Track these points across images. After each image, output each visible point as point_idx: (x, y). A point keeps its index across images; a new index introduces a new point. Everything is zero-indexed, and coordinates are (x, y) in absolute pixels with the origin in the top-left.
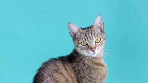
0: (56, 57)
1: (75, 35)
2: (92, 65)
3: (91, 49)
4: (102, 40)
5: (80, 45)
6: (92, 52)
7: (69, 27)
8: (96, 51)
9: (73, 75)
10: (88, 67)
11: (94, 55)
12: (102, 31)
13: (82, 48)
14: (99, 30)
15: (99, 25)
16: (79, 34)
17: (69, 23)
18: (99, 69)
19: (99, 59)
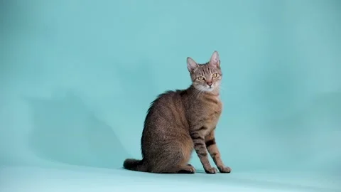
0: (174, 89)
1: (193, 70)
2: (203, 100)
3: (208, 83)
4: (218, 75)
5: (197, 80)
6: (208, 86)
7: (188, 62)
8: (212, 86)
9: (180, 109)
10: (200, 102)
11: (210, 90)
12: (218, 67)
13: (200, 83)
14: (215, 66)
15: (216, 61)
16: (197, 69)
17: (188, 58)
18: (209, 105)
19: (213, 95)
